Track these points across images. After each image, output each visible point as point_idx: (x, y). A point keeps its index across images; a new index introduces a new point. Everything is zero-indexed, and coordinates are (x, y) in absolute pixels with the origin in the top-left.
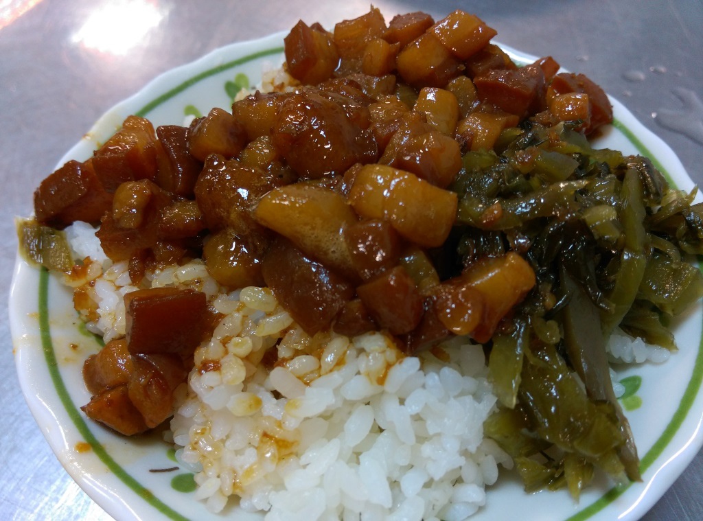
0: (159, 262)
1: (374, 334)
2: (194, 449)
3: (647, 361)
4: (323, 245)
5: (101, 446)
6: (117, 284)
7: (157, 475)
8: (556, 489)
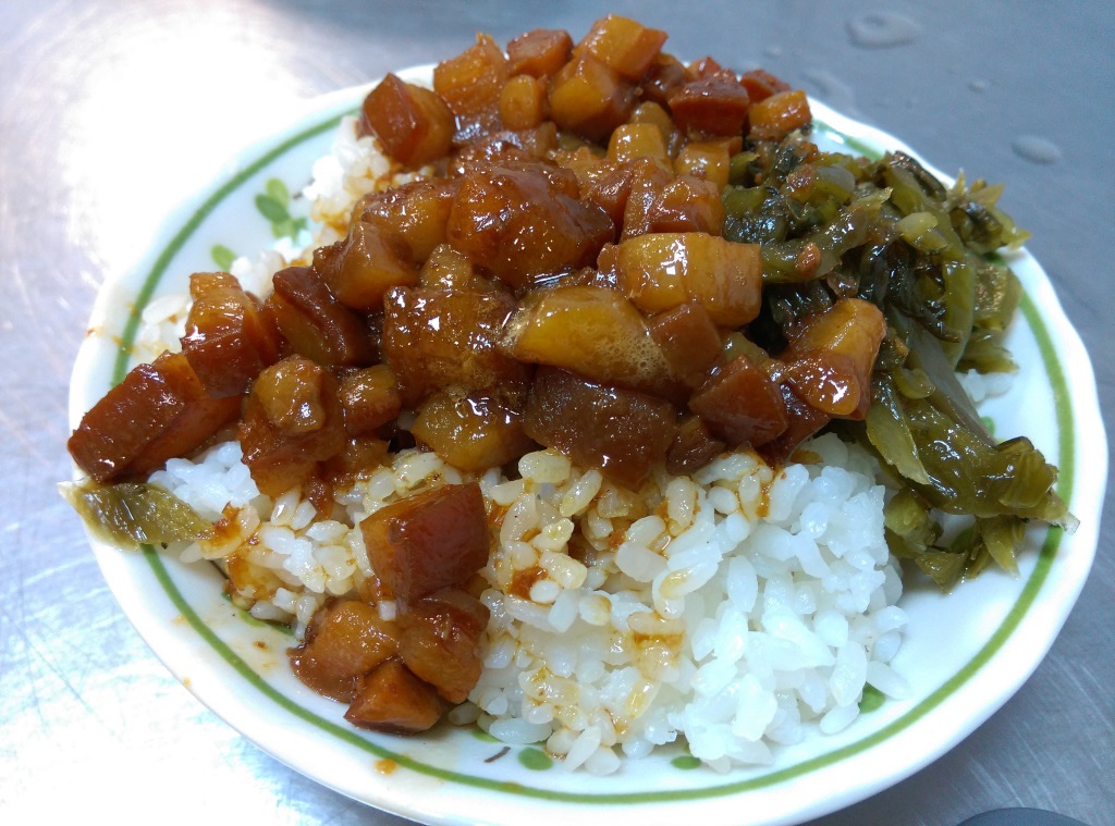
0: (356, 472)
1: (730, 455)
2: (539, 703)
3: (989, 396)
4: (627, 359)
5: (403, 757)
6: (296, 527)
7: (497, 762)
8: (978, 573)
